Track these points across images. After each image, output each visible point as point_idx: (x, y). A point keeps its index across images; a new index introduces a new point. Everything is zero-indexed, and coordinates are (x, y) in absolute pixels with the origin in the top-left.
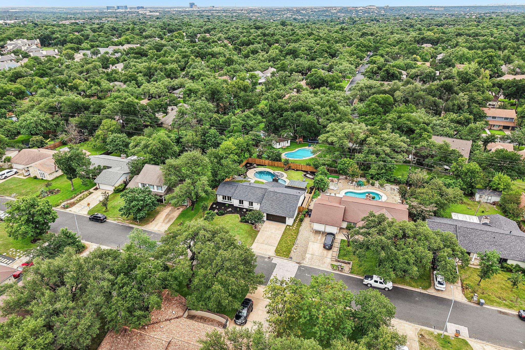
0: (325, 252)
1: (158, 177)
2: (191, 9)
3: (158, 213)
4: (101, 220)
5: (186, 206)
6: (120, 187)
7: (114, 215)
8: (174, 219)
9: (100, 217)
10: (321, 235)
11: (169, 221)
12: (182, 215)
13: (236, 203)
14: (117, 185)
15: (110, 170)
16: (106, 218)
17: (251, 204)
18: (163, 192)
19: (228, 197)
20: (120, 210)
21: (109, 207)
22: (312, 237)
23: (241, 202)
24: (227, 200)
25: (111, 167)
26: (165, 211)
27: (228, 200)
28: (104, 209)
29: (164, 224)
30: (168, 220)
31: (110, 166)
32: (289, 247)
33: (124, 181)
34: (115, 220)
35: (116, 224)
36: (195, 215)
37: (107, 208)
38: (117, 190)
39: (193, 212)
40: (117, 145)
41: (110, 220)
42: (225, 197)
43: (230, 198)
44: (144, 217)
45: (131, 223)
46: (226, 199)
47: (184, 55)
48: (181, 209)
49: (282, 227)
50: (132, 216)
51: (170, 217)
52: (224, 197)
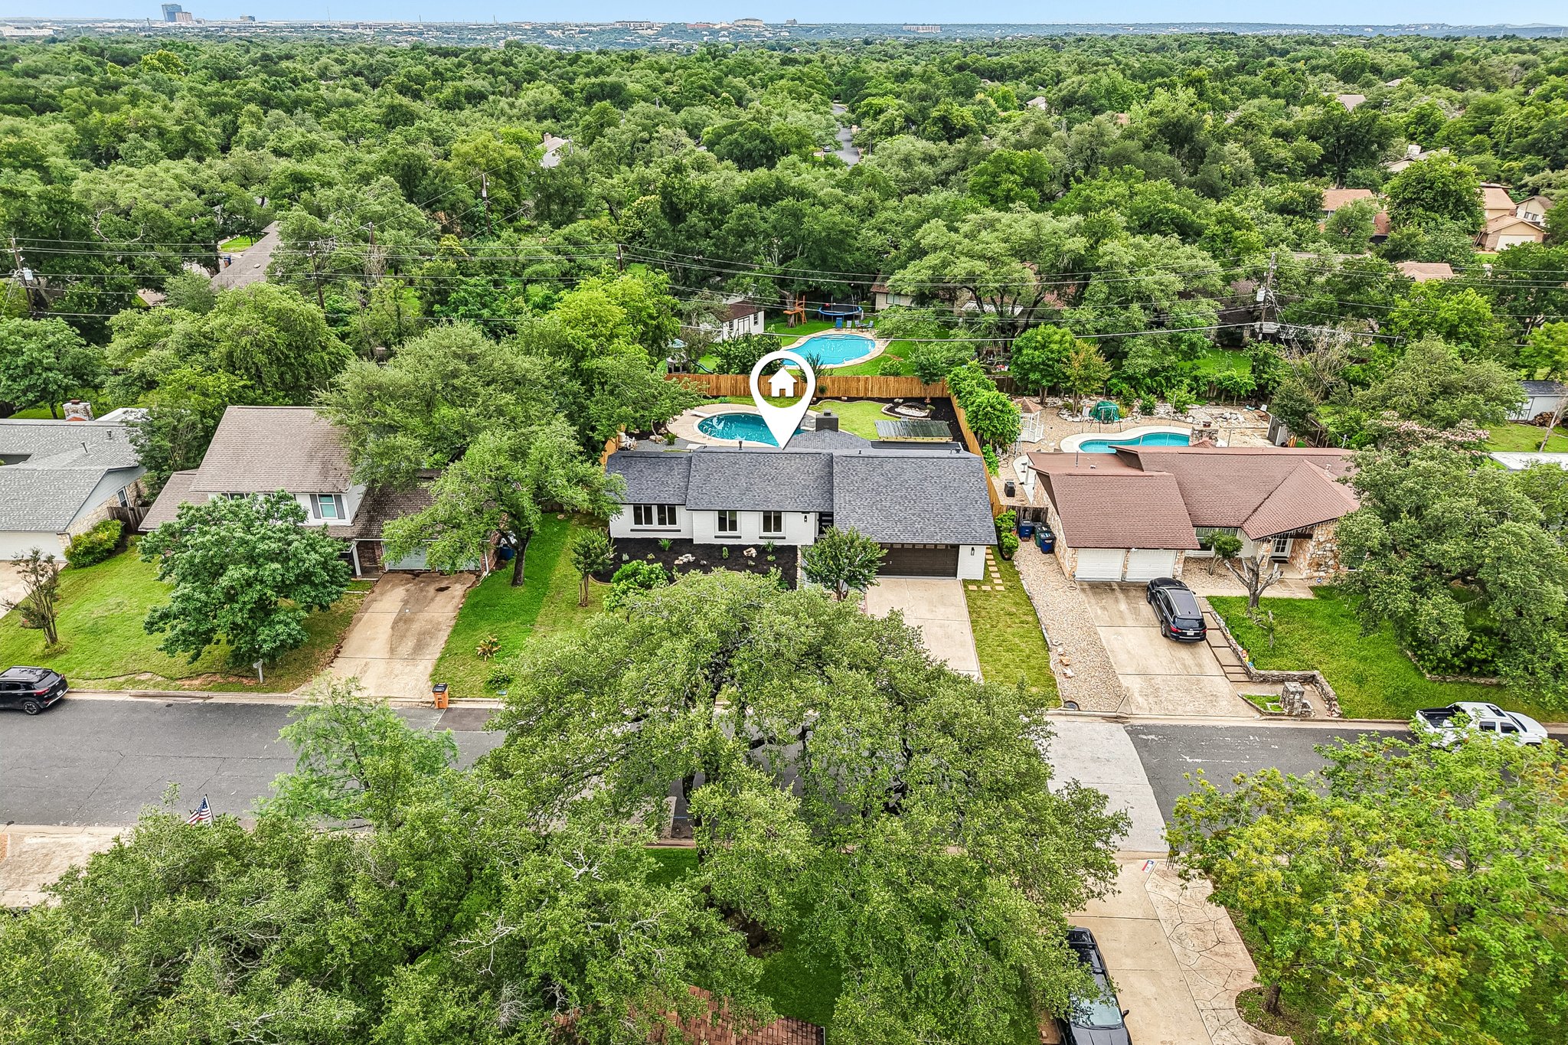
0: (1183, 653)
1: (311, 457)
2: (171, 24)
3: (347, 620)
4: (40, 697)
5: (477, 573)
6: (103, 536)
7: (109, 664)
8: (443, 636)
9: (28, 685)
10: (1121, 596)
11: (419, 647)
12: (473, 612)
13: (701, 528)
14: (81, 528)
15: (21, 465)
16: (63, 684)
17: (772, 520)
18: (348, 521)
19: (661, 508)
20: (151, 627)
21: (62, 630)
22: (1094, 608)
23: (727, 521)
24: (655, 525)
25: (25, 457)
26: (377, 606)
27: (662, 521)
28: (39, 641)
29: (398, 666)
30: (409, 644)
31: (19, 452)
32: (1033, 662)
33: (111, 509)
34: (118, 689)
35: (133, 708)
36: (538, 599)
37: (54, 640)
38: (88, 551)
39: (521, 590)
40: (29, 368)
41: (86, 693)
42: (648, 510)
43: (668, 513)
44: (296, 644)
45: (222, 688)
46: (649, 521)
47: (215, 104)
48: (458, 590)
49: (949, 589)
50: (219, 650)
51: (416, 627)
52: (642, 514)
